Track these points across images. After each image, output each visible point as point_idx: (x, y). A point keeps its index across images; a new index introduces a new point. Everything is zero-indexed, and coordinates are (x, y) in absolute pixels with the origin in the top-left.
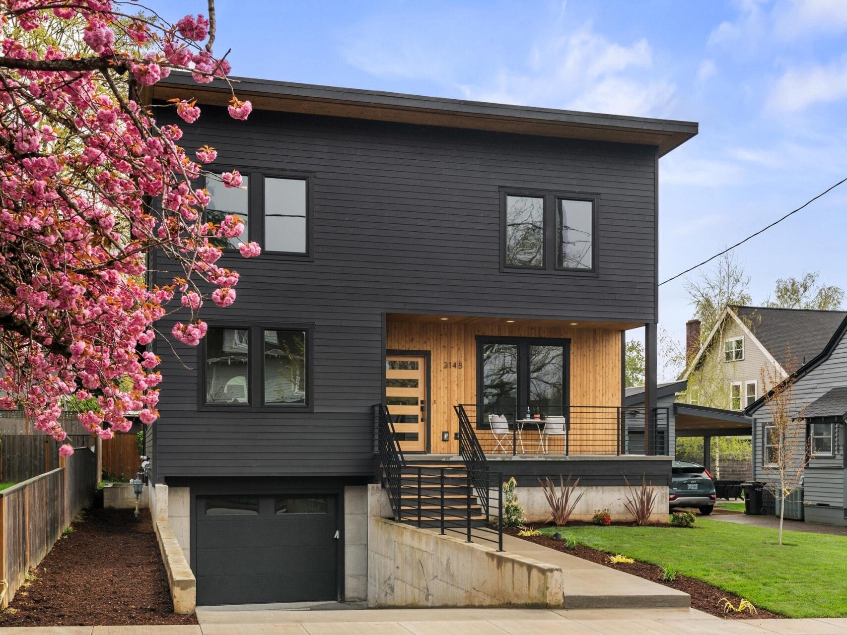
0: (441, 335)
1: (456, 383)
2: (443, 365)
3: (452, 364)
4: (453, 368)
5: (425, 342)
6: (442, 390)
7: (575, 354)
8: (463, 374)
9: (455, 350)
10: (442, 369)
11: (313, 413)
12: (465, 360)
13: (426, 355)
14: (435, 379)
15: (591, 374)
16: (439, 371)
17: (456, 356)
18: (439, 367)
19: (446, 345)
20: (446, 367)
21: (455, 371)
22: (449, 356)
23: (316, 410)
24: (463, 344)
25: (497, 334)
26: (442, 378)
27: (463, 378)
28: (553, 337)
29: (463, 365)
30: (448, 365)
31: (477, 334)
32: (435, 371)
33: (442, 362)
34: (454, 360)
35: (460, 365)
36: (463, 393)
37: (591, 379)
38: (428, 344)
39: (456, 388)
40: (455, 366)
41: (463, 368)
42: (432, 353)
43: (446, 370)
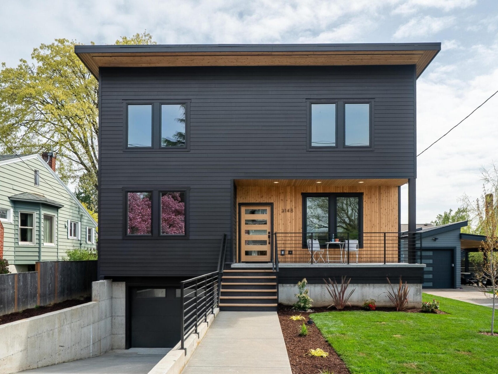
0: (280, 193)
1: (289, 221)
2: (281, 211)
3: (287, 210)
4: (287, 213)
5: (270, 198)
6: (281, 225)
7: (367, 201)
8: (294, 216)
9: (289, 202)
10: (281, 213)
11: (189, 239)
12: (295, 207)
13: (271, 205)
14: (276, 219)
15: (378, 214)
16: (279, 214)
17: (289, 205)
18: (279, 212)
19: (283, 199)
20: (283, 212)
21: (288, 214)
22: (285, 205)
23: (191, 237)
24: (294, 198)
25: (315, 192)
26: (281, 218)
27: (294, 218)
28: (351, 192)
29: (294, 210)
30: (285, 211)
31: (303, 192)
32: (276, 214)
33: (281, 209)
34: (288, 207)
35: (292, 211)
36: (294, 227)
37: (378, 216)
38: (272, 198)
39: (289, 224)
40: (288, 211)
41: (294, 213)
42: (274, 204)
43: (283, 213)
